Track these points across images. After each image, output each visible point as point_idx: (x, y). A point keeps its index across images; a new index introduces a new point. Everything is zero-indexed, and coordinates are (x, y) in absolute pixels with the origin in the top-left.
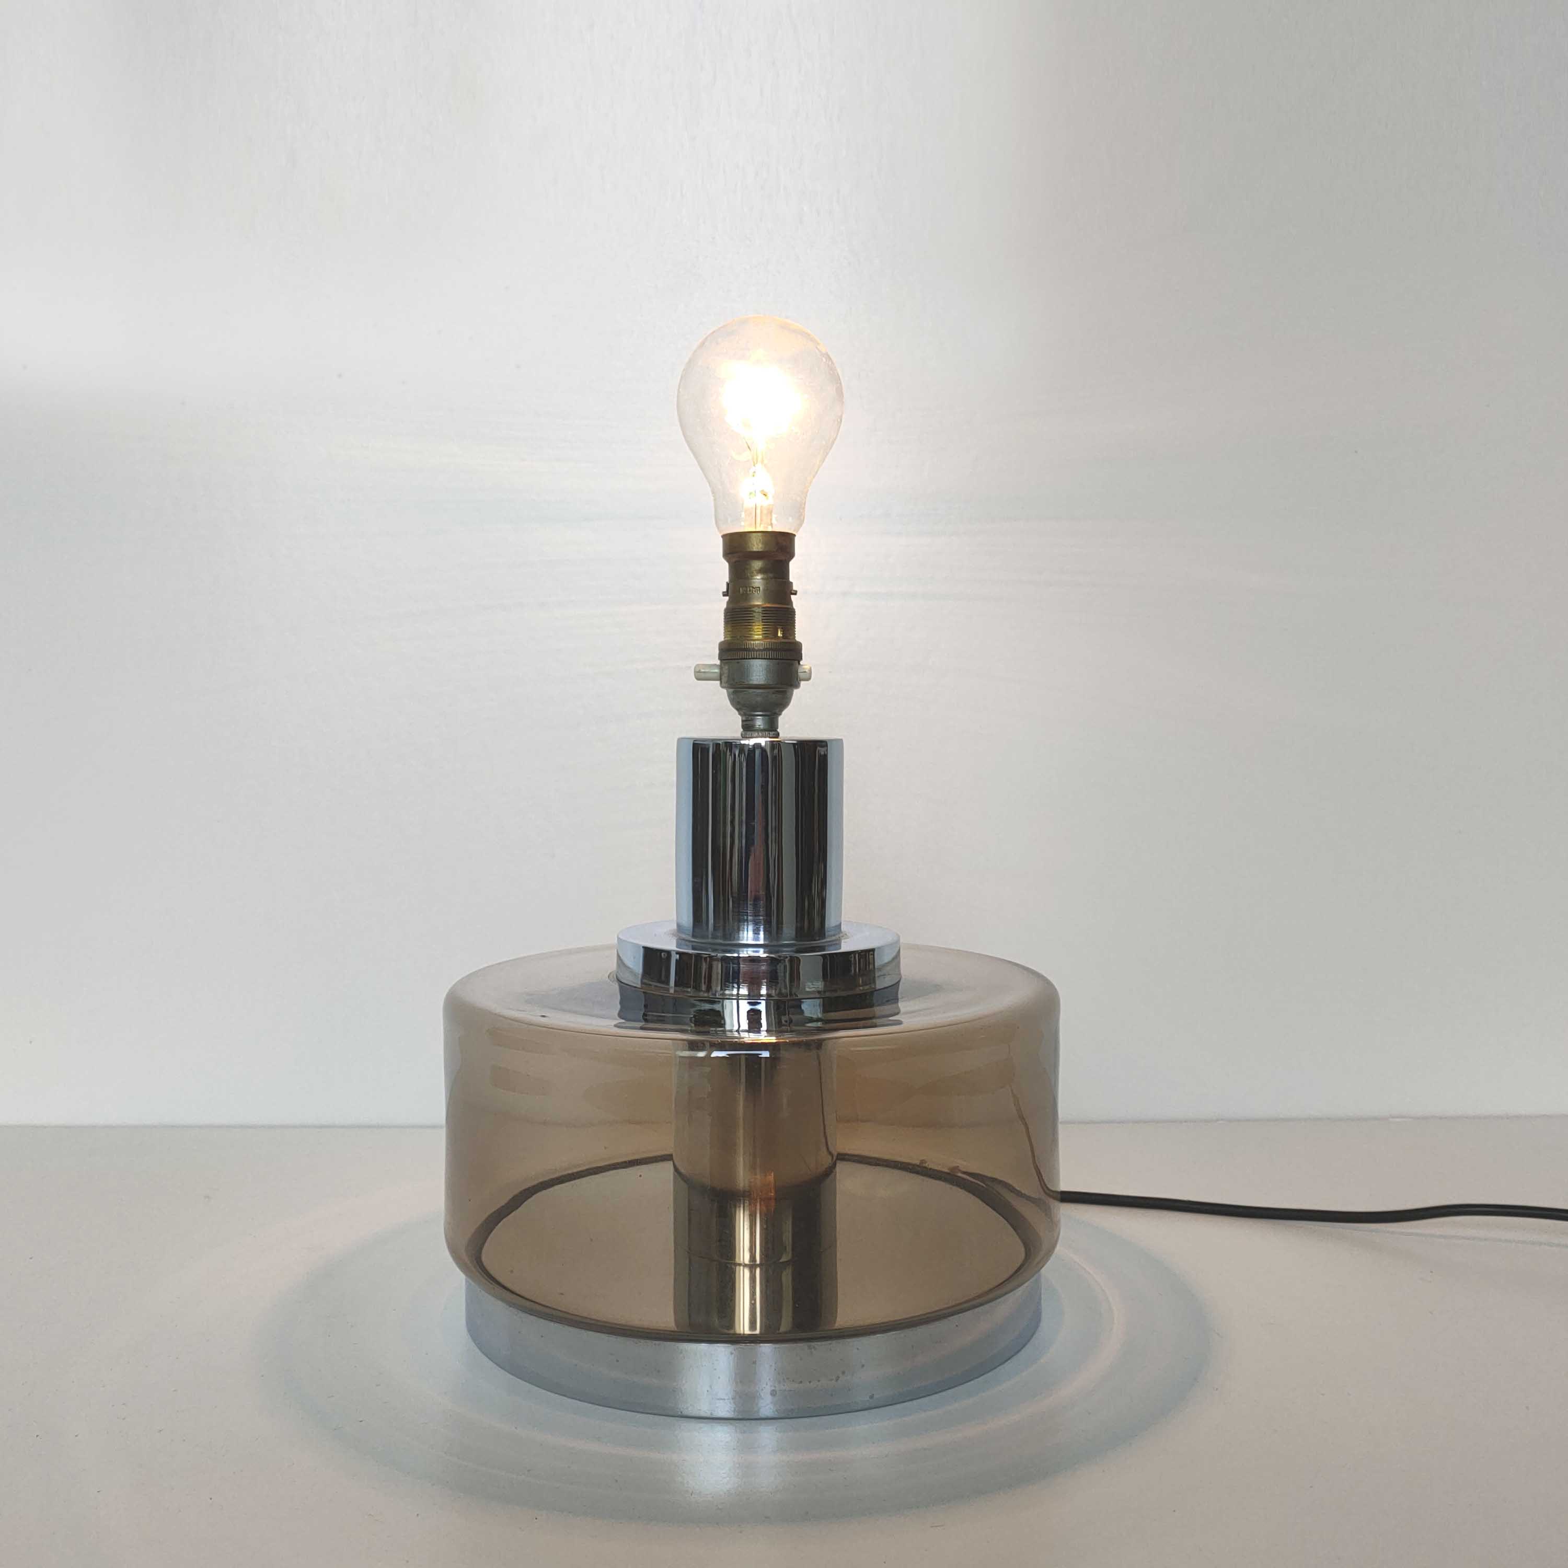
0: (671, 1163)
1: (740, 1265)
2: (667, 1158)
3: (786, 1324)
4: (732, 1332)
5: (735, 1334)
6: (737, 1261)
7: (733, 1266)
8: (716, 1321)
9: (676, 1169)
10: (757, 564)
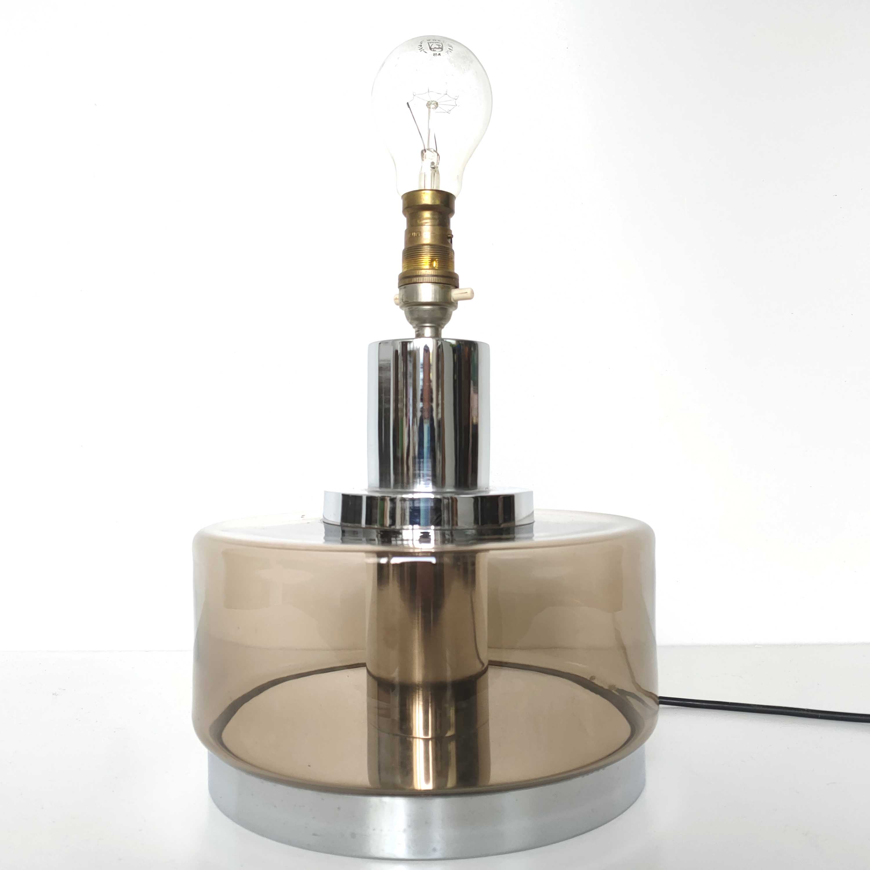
0: (365, 668)
1: (416, 738)
2: (363, 665)
3: (451, 781)
4: (411, 788)
5: (414, 790)
6: (414, 735)
7: (411, 739)
8: (398, 780)
9: (368, 672)
10: (427, 214)
